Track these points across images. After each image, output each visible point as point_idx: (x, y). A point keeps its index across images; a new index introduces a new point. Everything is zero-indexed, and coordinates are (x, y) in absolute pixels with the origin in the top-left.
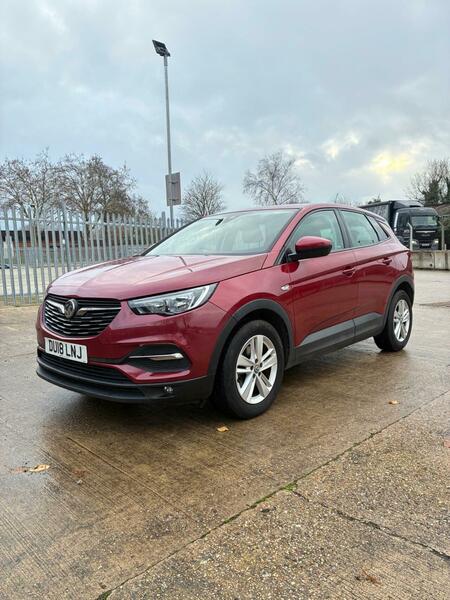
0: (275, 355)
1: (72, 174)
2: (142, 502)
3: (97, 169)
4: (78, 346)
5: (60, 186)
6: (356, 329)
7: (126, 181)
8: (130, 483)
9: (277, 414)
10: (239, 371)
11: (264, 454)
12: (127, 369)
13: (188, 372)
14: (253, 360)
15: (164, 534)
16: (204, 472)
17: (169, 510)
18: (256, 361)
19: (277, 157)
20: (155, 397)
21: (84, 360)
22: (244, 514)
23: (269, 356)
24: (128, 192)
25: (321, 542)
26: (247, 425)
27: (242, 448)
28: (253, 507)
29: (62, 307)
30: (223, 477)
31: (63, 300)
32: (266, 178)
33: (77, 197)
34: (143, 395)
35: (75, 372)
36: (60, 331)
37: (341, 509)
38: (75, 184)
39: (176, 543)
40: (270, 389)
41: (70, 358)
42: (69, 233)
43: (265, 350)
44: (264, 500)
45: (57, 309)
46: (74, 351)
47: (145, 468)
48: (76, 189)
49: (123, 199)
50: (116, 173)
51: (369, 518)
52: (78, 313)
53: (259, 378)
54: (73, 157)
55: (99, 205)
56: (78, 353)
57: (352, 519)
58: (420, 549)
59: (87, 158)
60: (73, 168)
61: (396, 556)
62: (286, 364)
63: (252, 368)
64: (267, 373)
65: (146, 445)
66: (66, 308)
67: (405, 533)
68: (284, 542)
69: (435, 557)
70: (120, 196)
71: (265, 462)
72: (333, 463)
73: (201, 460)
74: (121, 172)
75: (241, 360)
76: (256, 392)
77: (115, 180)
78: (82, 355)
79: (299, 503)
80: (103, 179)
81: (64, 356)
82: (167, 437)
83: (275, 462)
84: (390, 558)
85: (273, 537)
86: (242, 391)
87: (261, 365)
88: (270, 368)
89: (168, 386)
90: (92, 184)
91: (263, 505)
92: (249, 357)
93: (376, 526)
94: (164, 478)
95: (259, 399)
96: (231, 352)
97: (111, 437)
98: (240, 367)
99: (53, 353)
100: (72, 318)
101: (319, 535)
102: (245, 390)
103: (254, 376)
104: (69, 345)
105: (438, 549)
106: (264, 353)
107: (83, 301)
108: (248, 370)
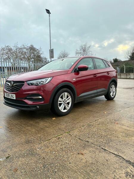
0: (71, 98)
1: (25, 50)
2: (26, 135)
3: (32, 49)
4: (13, 94)
5: (21, 53)
6: (97, 93)
7: (41, 52)
8: (24, 131)
9: (71, 115)
10: (59, 102)
11: (63, 125)
12: (26, 101)
13: (43, 102)
14: (64, 100)
15: (29, 143)
16: (45, 129)
17: (33, 137)
18: (65, 100)
19: (85, 45)
20: (34, 109)
21: (15, 98)
22: (53, 139)
23: (69, 99)
24: (41, 56)
25: (72, 145)
26: (61, 118)
27: (58, 123)
28: (56, 137)
29: (9, 84)
30: (50, 130)
31: (10, 82)
32: (82, 51)
33: (26, 57)
34: (31, 108)
35: (12, 102)
36: (9, 91)
37: (80, 138)
38: (25, 53)
39: (32, 145)
40: (69, 108)
41: (11, 98)
42: (20, 67)
43: (68, 97)
44: (60, 135)
45: (8, 85)
46: (12, 96)
47: (29, 128)
48: (26, 54)
49: (40, 57)
50: (38, 50)
51: (87, 140)
52: (13, 85)
53: (66, 105)
54: (25, 45)
55: (33, 59)
56: (13, 97)
57: (82, 140)
58: (98, 147)
59: (29, 45)
60: (25, 48)
61: (91, 149)
62: (74, 101)
63: (63, 102)
64: (68, 103)
65: (31, 122)
66: (10, 84)
67: (96, 143)
68: (62, 145)
69: (102, 149)
70: (39, 57)
71: (63, 127)
72: (82, 127)
73: (46, 126)
74: (39, 49)
75: (60, 99)
76: (65, 109)
77: (37, 52)
78: (14, 97)
79: (69, 136)
80: (34, 52)
81: (10, 98)
82: (38, 120)
83: (66, 127)
84: (89, 149)
85: (59, 144)
86: (60, 108)
87: (66, 101)
88: (69, 102)
89: (38, 106)
90: (31, 53)
91: (59, 137)
92: (63, 99)
93: (88, 142)
94: (34, 130)
95: (65, 111)
96: (56, 97)
97: (22, 120)
98: (59, 101)
99: (7, 97)
100: (12, 87)
101: (72, 144)
102: (61, 108)
103: (64, 104)
104: (11, 94)
105: (103, 148)
106: (67, 98)
107: (15, 82)
108: (62, 102)
